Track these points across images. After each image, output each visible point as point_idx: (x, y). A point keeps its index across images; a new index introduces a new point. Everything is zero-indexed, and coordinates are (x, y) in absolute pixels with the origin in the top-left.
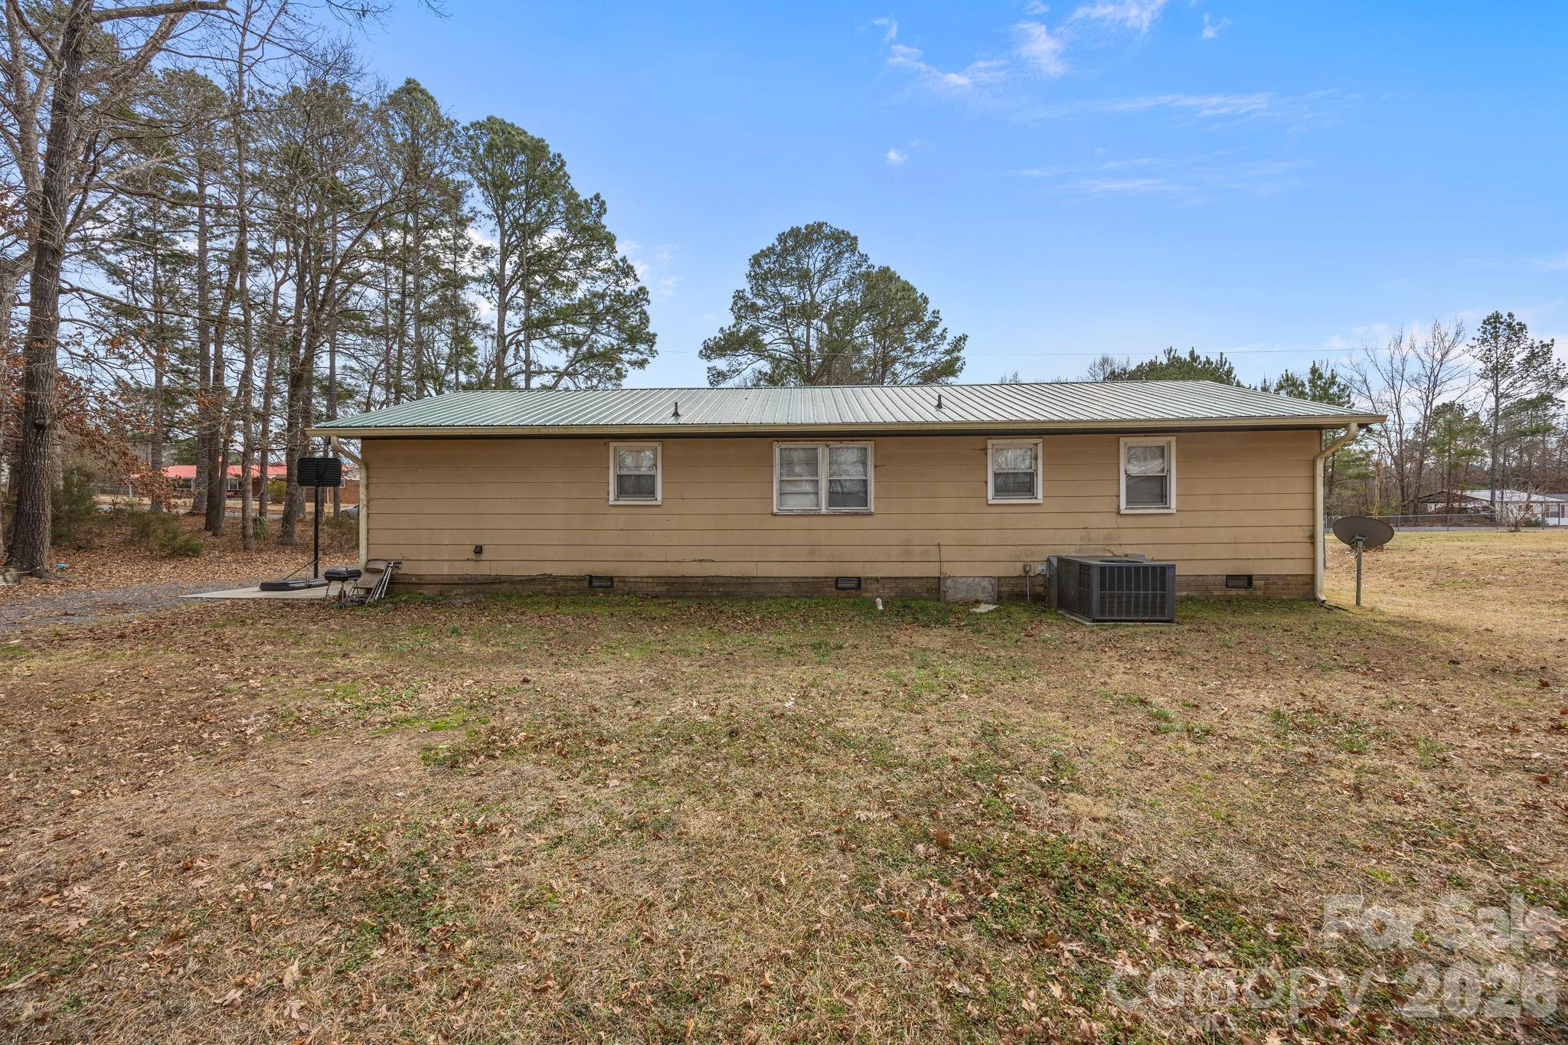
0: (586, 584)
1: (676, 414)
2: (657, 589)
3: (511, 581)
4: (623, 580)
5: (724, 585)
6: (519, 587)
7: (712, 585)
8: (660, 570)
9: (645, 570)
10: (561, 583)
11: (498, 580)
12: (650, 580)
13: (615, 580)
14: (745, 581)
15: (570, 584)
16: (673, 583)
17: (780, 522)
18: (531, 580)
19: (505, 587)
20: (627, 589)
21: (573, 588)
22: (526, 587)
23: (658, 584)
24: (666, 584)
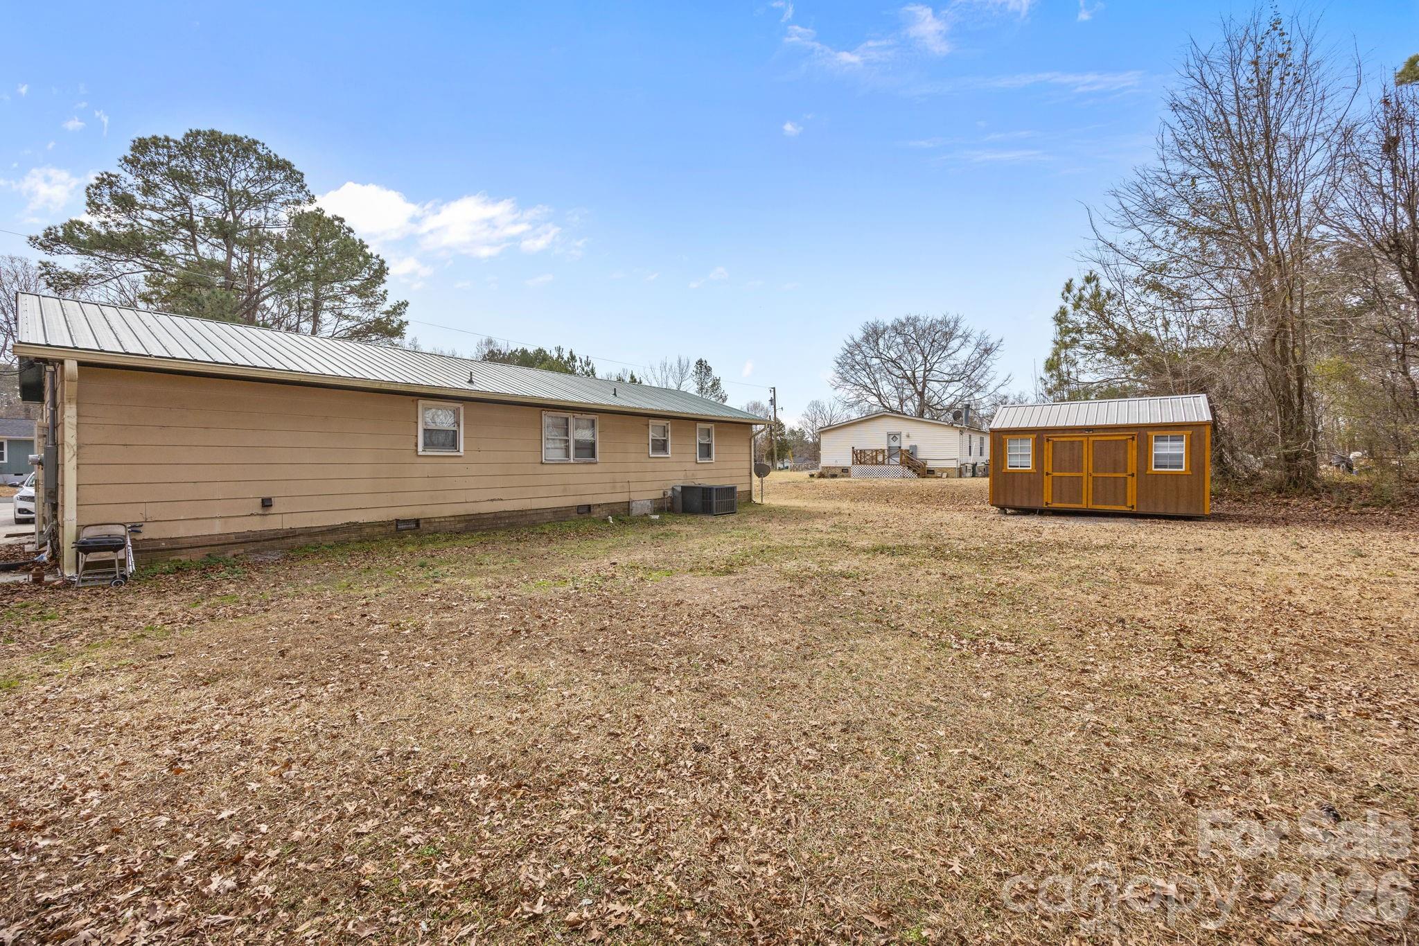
0: (393, 528)
1: (471, 382)
2: (458, 526)
3: (309, 533)
4: (429, 521)
5: (509, 517)
6: (319, 539)
7: (500, 518)
8: (461, 510)
9: (448, 511)
10: (368, 530)
11: (292, 534)
12: (453, 519)
13: (421, 522)
14: (522, 513)
15: (377, 530)
16: (471, 520)
17: (546, 469)
18: (332, 530)
19: (301, 540)
20: (432, 529)
21: (380, 533)
22: (328, 537)
23: (459, 522)
24: (466, 521)
